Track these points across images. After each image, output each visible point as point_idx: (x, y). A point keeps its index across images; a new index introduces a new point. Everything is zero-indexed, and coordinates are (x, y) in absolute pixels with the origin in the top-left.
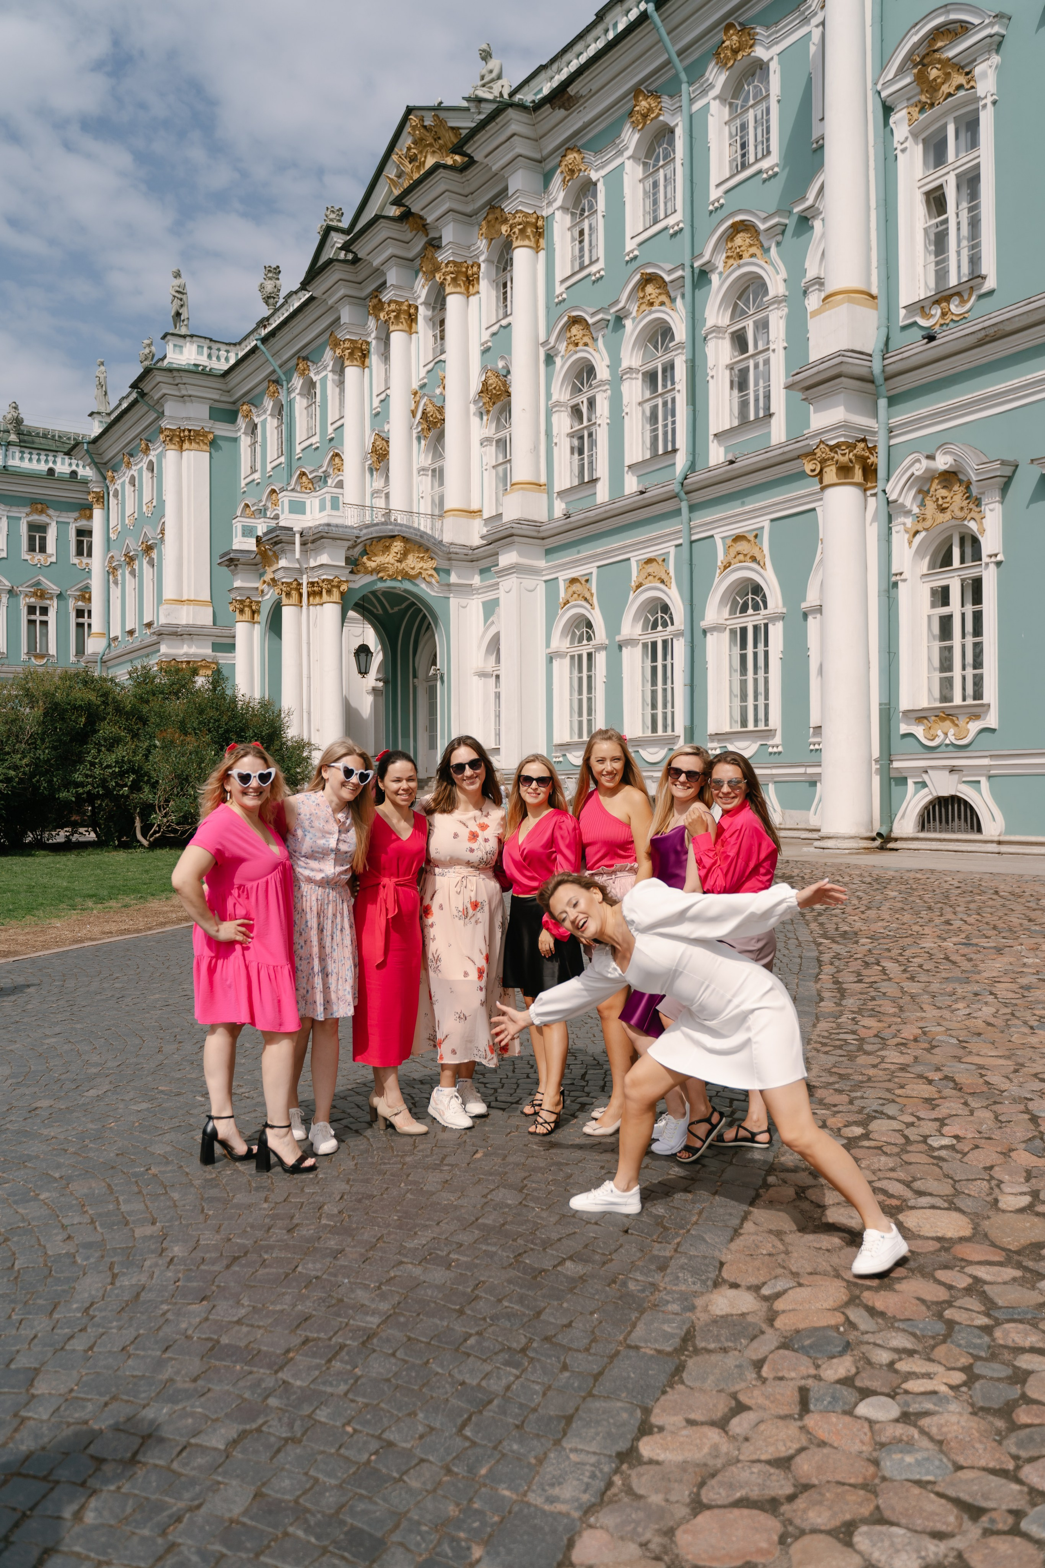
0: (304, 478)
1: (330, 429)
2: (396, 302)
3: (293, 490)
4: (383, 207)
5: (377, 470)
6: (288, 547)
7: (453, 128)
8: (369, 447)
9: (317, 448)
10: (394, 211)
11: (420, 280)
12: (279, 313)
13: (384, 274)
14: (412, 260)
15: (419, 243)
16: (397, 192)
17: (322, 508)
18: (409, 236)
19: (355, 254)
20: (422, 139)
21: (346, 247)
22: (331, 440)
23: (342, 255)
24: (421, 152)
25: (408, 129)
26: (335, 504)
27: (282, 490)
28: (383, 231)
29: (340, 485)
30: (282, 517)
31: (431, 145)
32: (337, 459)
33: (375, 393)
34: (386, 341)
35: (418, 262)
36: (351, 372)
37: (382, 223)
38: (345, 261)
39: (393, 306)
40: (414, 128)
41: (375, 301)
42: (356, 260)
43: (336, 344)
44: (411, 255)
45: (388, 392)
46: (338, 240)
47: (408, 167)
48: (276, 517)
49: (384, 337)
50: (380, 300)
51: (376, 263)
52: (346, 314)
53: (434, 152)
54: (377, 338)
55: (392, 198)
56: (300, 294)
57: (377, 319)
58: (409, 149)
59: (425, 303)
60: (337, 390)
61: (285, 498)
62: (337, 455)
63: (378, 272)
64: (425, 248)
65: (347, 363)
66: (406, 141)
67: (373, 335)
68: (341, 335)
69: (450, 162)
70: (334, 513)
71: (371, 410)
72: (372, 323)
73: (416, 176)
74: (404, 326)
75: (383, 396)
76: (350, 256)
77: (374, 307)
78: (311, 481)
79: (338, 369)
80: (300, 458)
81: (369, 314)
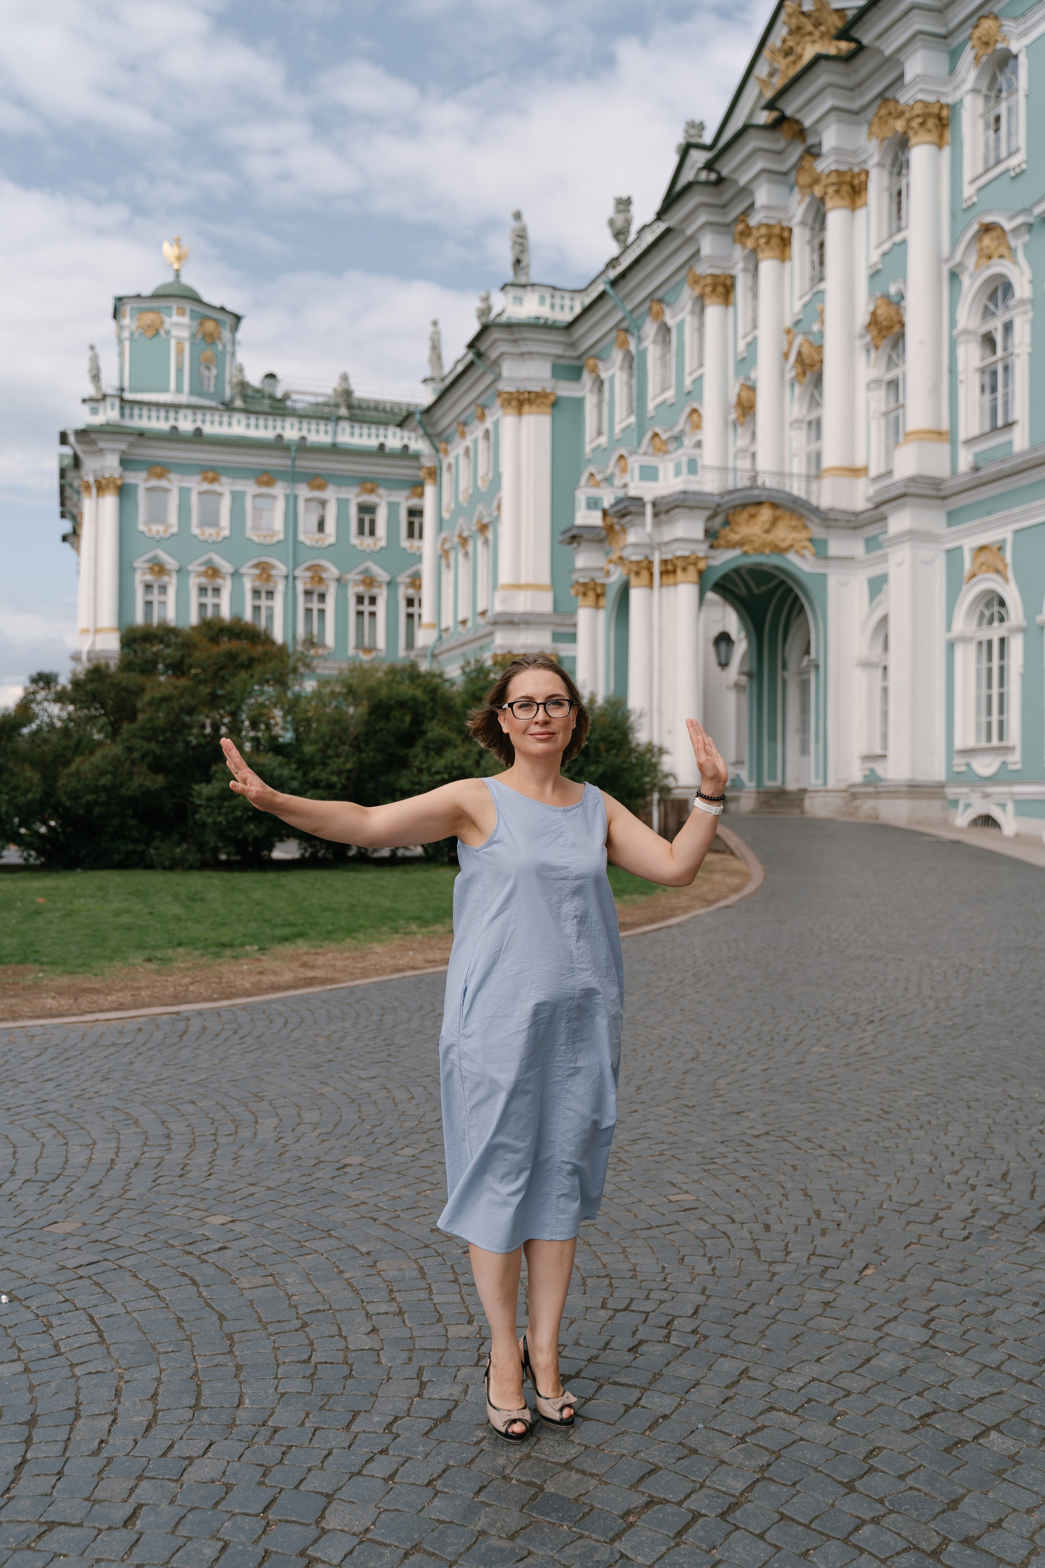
0: (657, 441)
1: (688, 381)
2: (768, 226)
3: (645, 454)
4: (751, 114)
5: (742, 425)
6: (637, 520)
7: (837, 11)
8: (733, 399)
9: (672, 405)
10: (764, 117)
11: (796, 196)
12: (630, 251)
13: (751, 193)
14: (786, 174)
15: (796, 152)
16: (769, 94)
17: (678, 473)
18: (781, 145)
19: (719, 173)
20: (799, 28)
21: (709, 166)
22: (689, 393)
23: (703, 176)
24: (798, 44)
25: (783, 17)
26: (693, 466)
27: (632, 453)
28: (752, 143)
29: (699, 445)
30: (632, 485)
31: (810, 33)
32: (695, 417)
33: (741, 333)
34: (755, 272)
35: (793, 175)
36: (713, 312)
37: (751, 133)
38: (707, 183)
39: (763, 231)
40: (790, 16)
41: (741, 227)
42: (720, 181)
43: (696, 280)
44: (784, 167)
45: (757, 333)
46: (698, 158)
47: (782, 63)
48: (625, 486)
49: (751, 267)
50: (747, 226)
51: (743, 180)
52: (708, 245)
53: (814, 42)
54: (745, 270)
55: (763, 102)
56: (655, 226)
57: (744, 246)
58: (784, 41)
59: (803, 223)
60: (696, 335)
61: (634, 463)
62: (694, 411)
63: (746, 191)
64: (801, 158)
65: (707, 301)
66: (781, 31)
67: (740, 265)
68: (703, 269)
69: (832, 51)
70: (692, 478)
71: (736, 354)
72: (738, 253)
73: (792, 72)
74: (777, 252)
75: (749, 338)
76: (713, 176)
77: (742, 234)
78: (665, 443)
79: (698, 309)
80: (652, 418)
81: (735, 241)
